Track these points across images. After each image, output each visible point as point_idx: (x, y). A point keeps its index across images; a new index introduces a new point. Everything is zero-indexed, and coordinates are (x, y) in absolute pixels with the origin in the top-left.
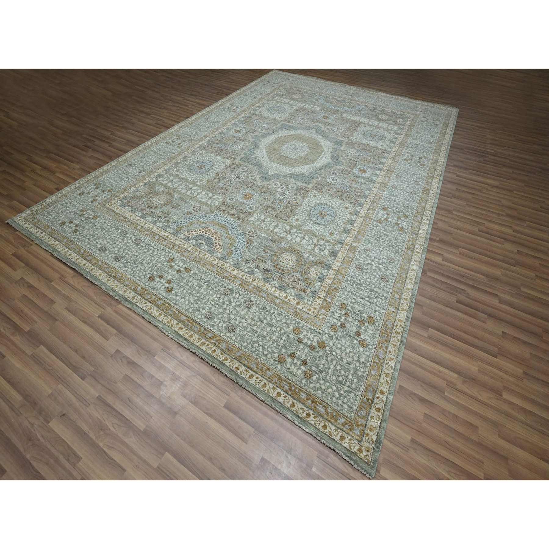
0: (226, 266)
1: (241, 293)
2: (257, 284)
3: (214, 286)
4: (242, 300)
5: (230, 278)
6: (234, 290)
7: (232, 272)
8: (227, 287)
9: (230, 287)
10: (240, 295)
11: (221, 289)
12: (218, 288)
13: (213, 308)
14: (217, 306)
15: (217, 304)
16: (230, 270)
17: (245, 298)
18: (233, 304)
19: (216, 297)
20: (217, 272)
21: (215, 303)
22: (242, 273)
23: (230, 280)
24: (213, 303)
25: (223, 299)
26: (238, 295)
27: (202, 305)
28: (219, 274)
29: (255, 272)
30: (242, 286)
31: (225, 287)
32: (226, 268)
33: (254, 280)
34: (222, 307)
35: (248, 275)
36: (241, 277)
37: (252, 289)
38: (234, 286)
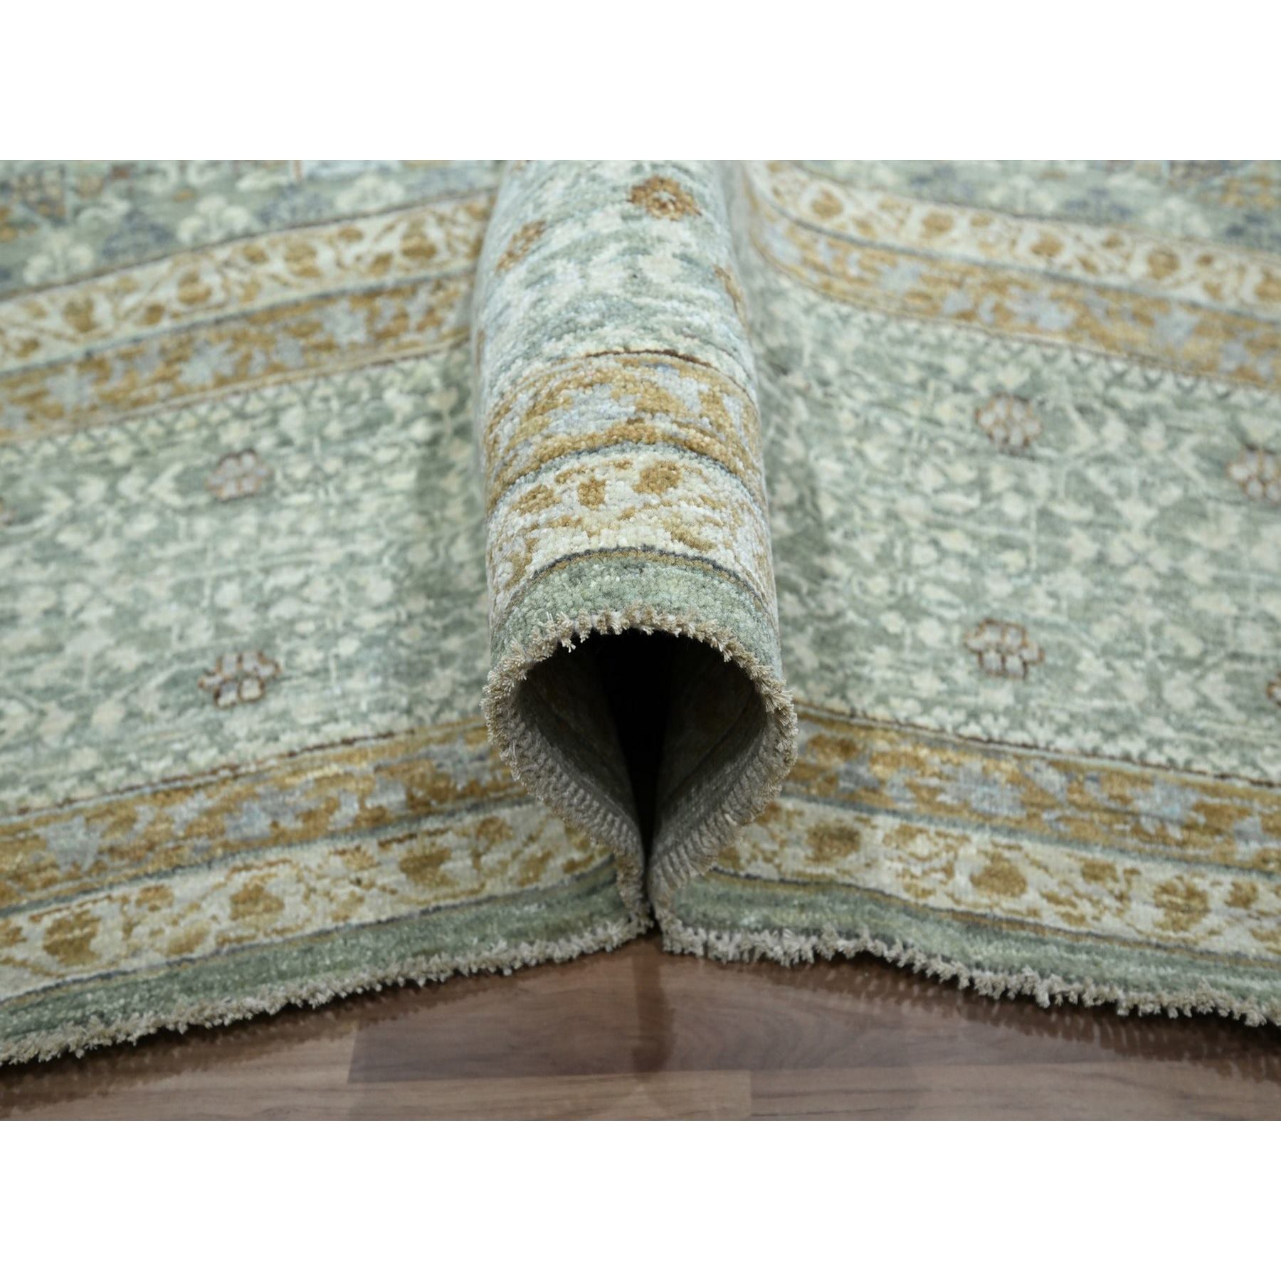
0: (850, 210)
1: (1130, 400)
2: (1214, 291)
3: (862, 396)
4: (1186, 461)
5: (955, 300)
6: (1062, 396)
7: (938, 244)
8: (980, 383)
9: (1012, 378)
10: (1137, 421)
11: (944, 412)
12: (913, 409)
13: (998, 587)
14: (1013, 559)
15: (1005, 544)
16: (912, 233)
17: (1189, 441)
18: (1136, 512)
19: (950, 486)
20: (816, 278)
21: (974, 537)
22: (1031, 233)
23: (966, 316)
24: (954, 541)
25: (1022, 491)
26: (1115, 431)
27: (879, 584)
28: (840, 285)
29: (1130, 201)
30: (1101, 338)
31: (962, 388)
32: (863, 225)
33: (1165, 263)
34: (1062, 556)
35: (1095, 236)
36: (1040, 264)
37: (1199, 348)
38: (1033, 355)
